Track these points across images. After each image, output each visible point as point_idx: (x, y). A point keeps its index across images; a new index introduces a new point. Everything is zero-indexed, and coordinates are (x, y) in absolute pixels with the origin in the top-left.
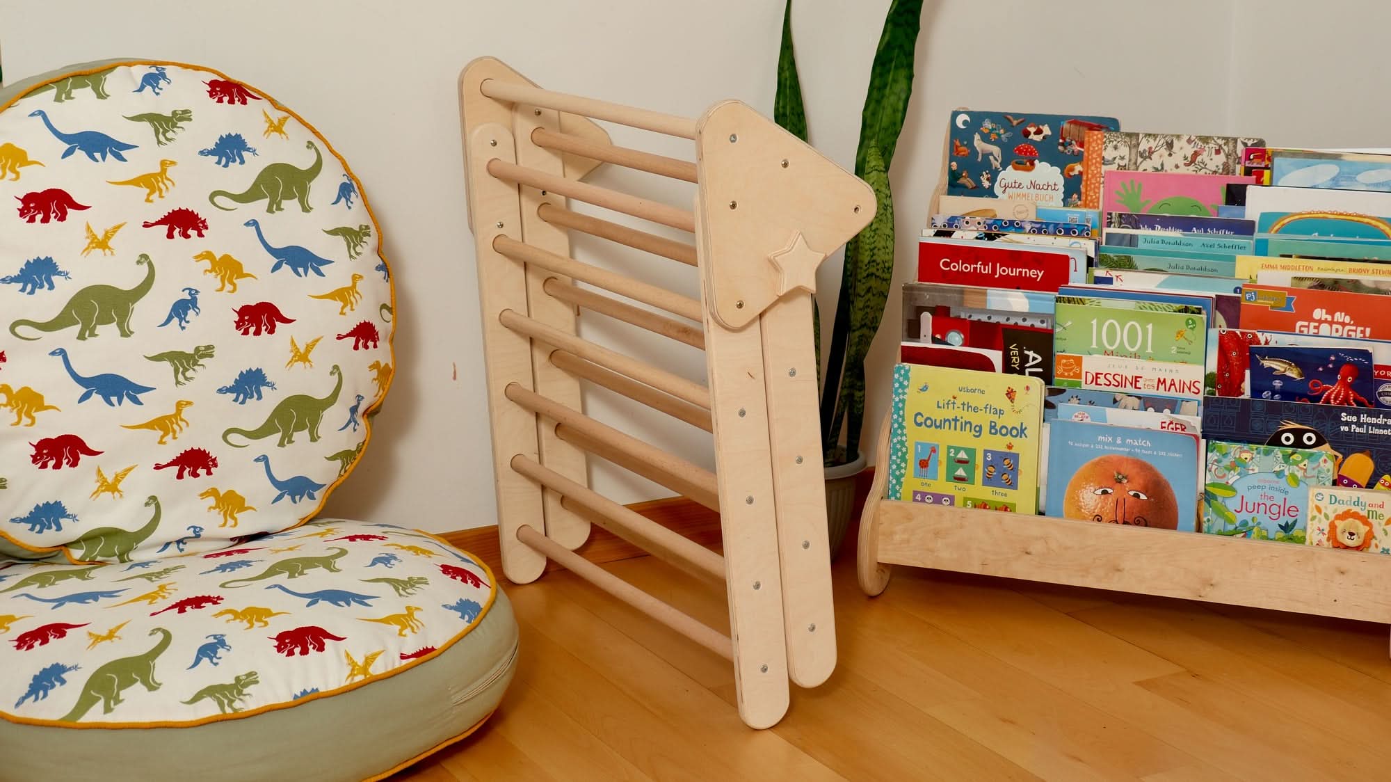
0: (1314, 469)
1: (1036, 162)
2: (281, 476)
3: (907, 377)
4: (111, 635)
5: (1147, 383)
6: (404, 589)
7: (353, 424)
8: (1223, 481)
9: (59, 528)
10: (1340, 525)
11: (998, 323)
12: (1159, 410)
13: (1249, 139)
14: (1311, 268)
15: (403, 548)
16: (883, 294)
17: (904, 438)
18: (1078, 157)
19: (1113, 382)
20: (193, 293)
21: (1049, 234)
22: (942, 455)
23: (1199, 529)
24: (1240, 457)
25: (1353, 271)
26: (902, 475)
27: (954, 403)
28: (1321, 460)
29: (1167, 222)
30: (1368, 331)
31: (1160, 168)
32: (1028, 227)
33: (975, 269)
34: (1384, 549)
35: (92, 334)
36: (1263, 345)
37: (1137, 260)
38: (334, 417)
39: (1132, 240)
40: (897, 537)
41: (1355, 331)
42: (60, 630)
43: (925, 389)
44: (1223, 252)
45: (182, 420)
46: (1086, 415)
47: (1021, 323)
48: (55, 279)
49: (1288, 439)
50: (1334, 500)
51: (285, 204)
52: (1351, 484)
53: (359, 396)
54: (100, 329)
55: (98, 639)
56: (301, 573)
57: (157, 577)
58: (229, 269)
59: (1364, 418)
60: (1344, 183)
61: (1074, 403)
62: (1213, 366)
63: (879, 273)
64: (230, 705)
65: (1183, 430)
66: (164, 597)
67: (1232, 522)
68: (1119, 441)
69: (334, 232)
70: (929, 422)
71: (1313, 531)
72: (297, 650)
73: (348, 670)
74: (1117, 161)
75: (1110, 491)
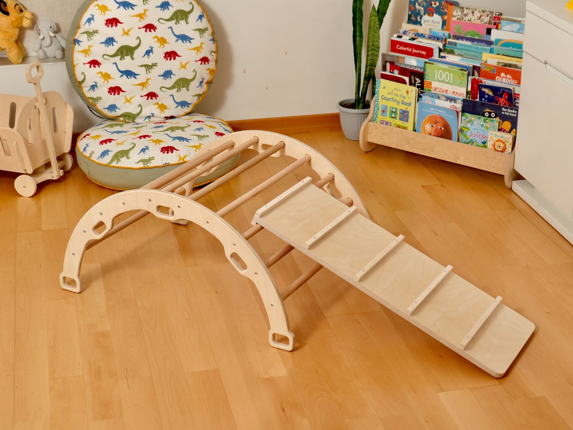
0: (493, 125)
1: (434, 14)
2: (178, 100)
3: (380, 84)
4: (122, 144)
5: (450, 92)
6: (201, 138)
7: (200, 86)
8: (466, 126)
9: (115, 111)
10: (497, 143)
11: (408, 69)
12: (451, 101)
13: (497, 12)
14: (504, 59)
15: (207, 126)
16: (377, 55)
17: (378, 103)
18: (446, 14)
19: (440, 91)
20: (152, 48)
21: (433, 39)
22: (388, 110)
23: (458, 141)
24: (471, 119)
25: (517, 61)
26: (378, 114)
27: (392, 93)
28: (495, 122)
29: (467, 39)
30: (516, 82)
31: (470, 20)
32: (427, 36)
33: (407, 49)
34: (509, 152)
35: (124, 59)
36: (483, 84)
37: (456, 51)
38: (194, 85)
39: (455, 44)
40: (373, 134)
41: (513, 81)
42: (110, 140)
43: (384, 88)
44: (479, 51)
45: (148, 83)
46: (430, 101)
47: (414, 69)
48: (114, 43)
49: (487, 114)
50: (496, 135)
51: (181, 22)
52: (504, 131)
53: (203, 78)
54: (126, 57)
55: (119, 144)
56: (174, 131)
57: (139, 128)
58: (162, 41)
59: (509, 110)
60: (521, 31)
61: (427, 97)
62: (469, 89)
63: (376, 49)
64: (146, 165)
65: (456, 108)
66: (138, 134)
67: (468, 139)
68: (436, 110)
69: (196, 30)
70: (385, 99)
71: (489, 145)
72: (166, 152)
73: (178, 159)
74: (457, 16)
75: (434, 126)
